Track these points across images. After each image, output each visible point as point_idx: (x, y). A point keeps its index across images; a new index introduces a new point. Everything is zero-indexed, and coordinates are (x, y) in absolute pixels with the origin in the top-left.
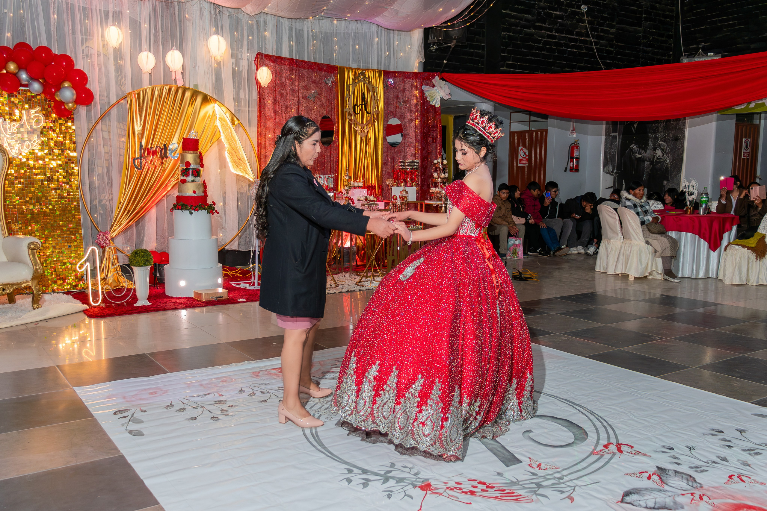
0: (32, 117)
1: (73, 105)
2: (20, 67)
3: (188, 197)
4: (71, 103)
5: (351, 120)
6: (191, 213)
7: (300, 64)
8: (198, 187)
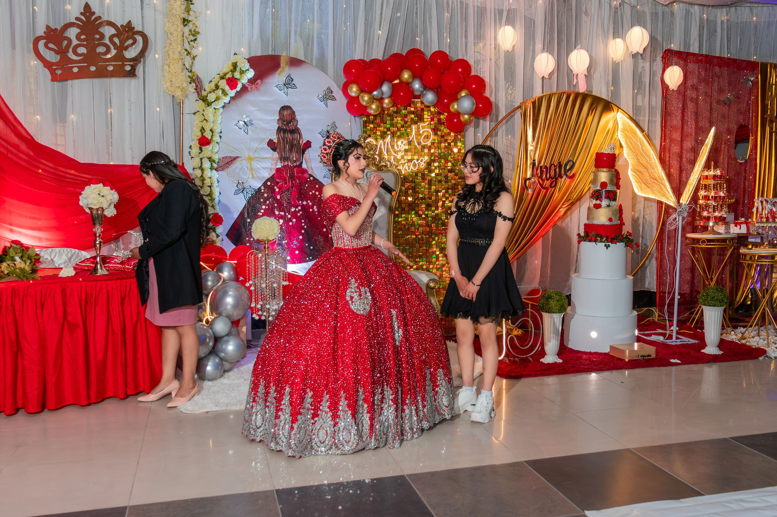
0: (421, 132)
1: (470, 117)
2: (414, 76)
3: (603, 226)
4: (468, 114)
5: (771, 128)
6: (607, 247)
7: (715, 61)
8: (614, 213)
